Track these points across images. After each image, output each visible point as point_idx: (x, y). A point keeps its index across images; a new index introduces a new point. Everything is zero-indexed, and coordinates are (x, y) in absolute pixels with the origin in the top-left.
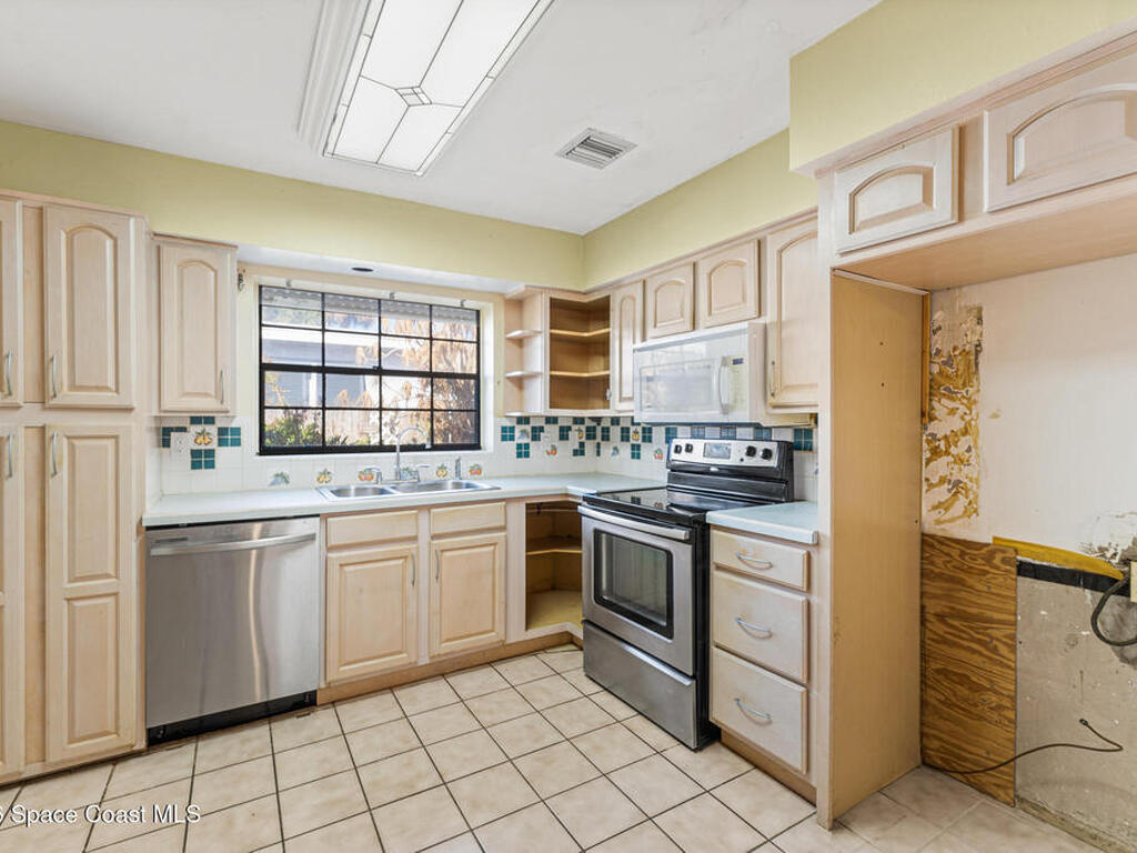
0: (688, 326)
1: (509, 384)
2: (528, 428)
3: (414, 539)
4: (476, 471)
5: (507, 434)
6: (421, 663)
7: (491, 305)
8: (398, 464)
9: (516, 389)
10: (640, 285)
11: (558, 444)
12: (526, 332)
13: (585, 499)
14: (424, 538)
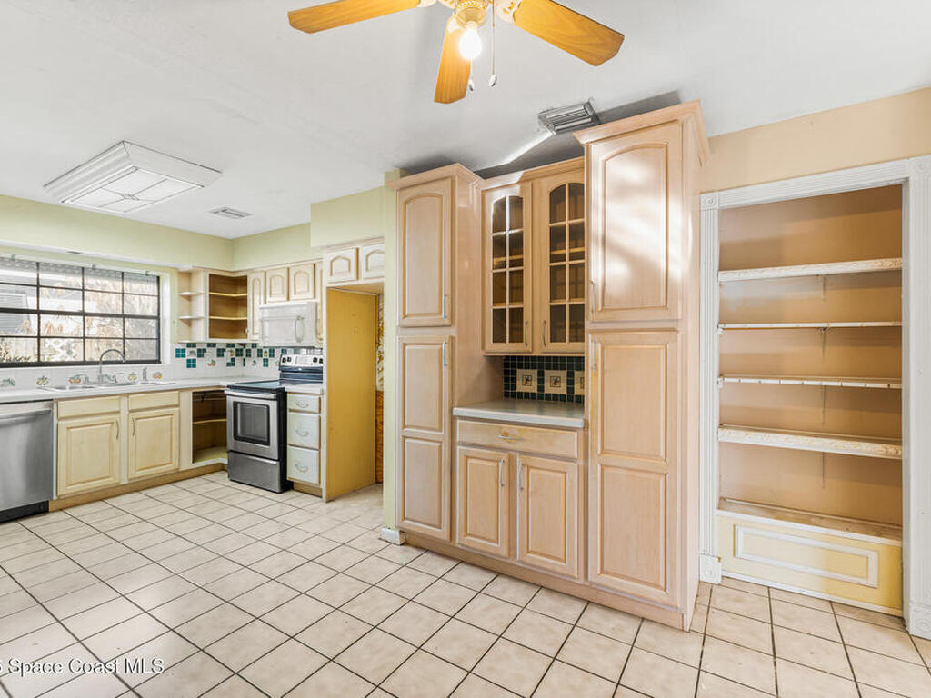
0: (285, 298)
1: (182, 323)
2: (195, 350)
3: (118, 412)
4: (158, 376)
5: (180, 353)
6: (122, 483)
7: (168, 275)
8: (101, 372)
9: (186, 326)
10: (263, 273)
11: (216, 359)
12: (194, 293)
13: (228, 387)
14: (124, 412)
